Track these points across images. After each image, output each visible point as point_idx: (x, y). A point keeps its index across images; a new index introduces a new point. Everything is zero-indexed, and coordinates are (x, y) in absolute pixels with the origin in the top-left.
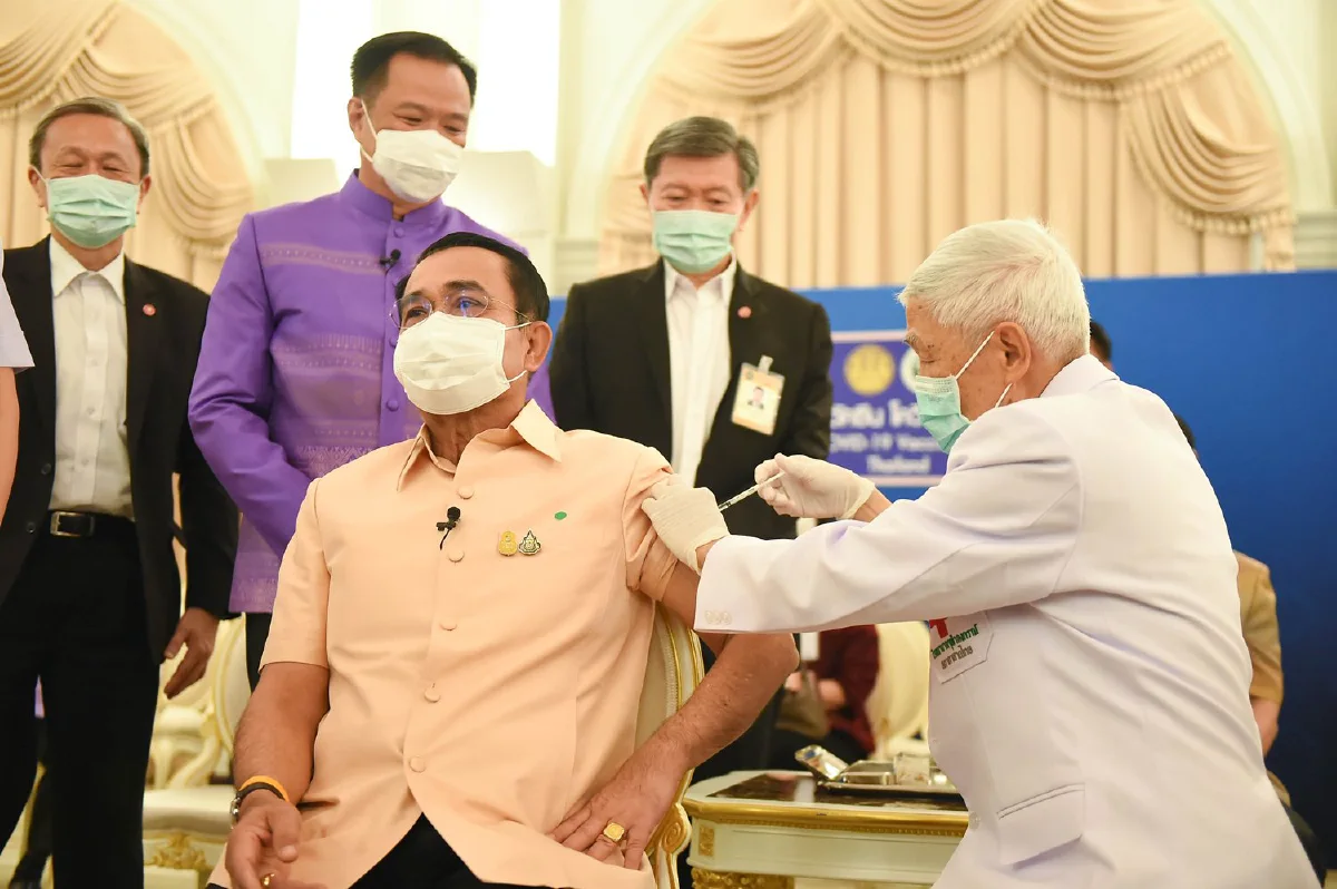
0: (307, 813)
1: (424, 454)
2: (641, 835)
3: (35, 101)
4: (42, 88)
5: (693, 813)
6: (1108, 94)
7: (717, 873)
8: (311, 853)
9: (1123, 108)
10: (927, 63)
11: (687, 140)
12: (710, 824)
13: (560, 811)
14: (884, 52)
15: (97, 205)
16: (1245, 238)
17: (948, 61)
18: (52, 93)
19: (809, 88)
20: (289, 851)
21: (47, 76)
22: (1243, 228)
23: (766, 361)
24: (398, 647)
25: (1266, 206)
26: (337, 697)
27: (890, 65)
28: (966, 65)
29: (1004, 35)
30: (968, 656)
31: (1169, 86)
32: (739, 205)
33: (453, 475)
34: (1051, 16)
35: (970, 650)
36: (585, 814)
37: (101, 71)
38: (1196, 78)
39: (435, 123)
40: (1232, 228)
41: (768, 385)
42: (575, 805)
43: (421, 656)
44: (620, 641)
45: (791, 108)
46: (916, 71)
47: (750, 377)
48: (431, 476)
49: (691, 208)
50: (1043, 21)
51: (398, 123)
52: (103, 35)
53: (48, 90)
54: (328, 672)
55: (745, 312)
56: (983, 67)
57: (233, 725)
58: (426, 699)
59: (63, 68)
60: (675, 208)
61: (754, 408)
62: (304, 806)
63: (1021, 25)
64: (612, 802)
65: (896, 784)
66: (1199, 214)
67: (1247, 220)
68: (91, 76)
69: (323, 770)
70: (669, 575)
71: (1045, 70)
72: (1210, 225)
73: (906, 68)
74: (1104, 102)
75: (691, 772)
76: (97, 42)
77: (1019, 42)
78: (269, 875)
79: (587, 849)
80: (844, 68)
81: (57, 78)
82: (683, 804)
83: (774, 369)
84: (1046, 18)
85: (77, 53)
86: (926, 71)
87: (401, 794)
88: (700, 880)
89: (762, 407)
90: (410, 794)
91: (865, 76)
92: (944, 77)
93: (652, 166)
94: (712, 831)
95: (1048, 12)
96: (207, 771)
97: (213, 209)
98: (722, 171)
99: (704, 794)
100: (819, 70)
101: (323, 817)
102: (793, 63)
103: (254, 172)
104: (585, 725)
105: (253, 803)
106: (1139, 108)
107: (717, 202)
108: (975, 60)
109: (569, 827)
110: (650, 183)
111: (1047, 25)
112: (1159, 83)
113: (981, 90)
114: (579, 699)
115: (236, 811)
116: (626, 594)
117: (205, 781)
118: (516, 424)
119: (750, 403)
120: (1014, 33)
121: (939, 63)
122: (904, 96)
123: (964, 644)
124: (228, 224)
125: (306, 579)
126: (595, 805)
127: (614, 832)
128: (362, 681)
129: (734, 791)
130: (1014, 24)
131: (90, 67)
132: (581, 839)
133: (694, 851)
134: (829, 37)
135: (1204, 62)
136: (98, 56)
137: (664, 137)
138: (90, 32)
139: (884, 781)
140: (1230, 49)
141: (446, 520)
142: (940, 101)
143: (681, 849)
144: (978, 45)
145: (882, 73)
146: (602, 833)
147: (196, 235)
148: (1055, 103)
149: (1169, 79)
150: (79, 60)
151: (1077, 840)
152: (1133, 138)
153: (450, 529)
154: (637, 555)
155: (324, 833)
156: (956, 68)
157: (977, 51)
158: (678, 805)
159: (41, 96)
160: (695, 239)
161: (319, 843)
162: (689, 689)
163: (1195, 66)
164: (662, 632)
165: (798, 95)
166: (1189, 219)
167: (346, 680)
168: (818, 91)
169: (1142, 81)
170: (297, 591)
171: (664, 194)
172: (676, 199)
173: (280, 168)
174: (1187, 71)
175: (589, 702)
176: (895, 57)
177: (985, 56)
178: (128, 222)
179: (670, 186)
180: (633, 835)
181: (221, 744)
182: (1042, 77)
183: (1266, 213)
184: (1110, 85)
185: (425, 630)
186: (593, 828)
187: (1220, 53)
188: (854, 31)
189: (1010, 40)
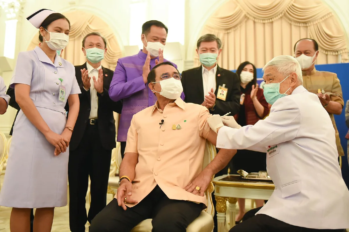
0: (134, 184)
1: (156, 108)
2: (203, 189)
3: (78, 36)
4: (79, 34)
5: (215, 184)
6: (305, 25)
7: (220, 197)
8: (135, 192)
9: (309, 28)
10: (265, 20)
11: (206, 38)
12: (218, 186)
13: (186, 184)
14: (255, 18)
15: (96, 54)
16: (337, 56)
17: (269, 19)
18: (81, 34)
19: (238, 27)
20: (130, 194)
21: (80, 31)
22: (336, 53)
23: (224, 85)
24: (152, 149)
25: (342, 48)
26: (140, 159)
27: (256, 20)
28: (273, 20)
29: (281, 13)
30: (275, 152)
31: (319, 23)
32: (217, 51)
33: (162, 113)
34: (292, 8)
35: (275, 151)
36: (191, 185)
37: (91, 29)
38: (325, 20)
39: (159, 40)
40: (334, 54)
41: (225, 90)
42: (189, 182)
43: (157, 151)
44: (199, 147)
45: (234, 31)
46: (262, 22)
47: (221, 88)
48: (158, 113)
49: (207, 52)
50: (290, 9)
51: (153, 40)
52: (91, 22)
53: (80, 34)
54: (138, 155)
55: (219, 75)
56: (277, 20)
57: (119, 164)
58: (158, 160)
59: (83, 29)
60: (204, 53)
61: (222, 95)
62: (133, 182)
63: (285, 11)
64: (197, 182)
65: (259, 178)
66: (326, 51)
67: (338, 52)
68: (89, 30)
69: (137, 175)
70: (208, 133)
71: (291, 21)
72: (329, 53)
73: (260, 21)
74: (304, 27)
75: (214, 175)
76: (90, 23)
77: (285, 14)
78: (126, 197)
79: (192, 192)
80: (246, 22)
81: (82, 31)
82: (213, 182)
83: (226, 87)
84: (291, 9)
85: (86, 26)
86: (264, 22)
87: (153, 180)
88: (217, 198)
89: (223, 95)
90: (155, 180)
91: (251, 24)
92: (268, 23)
93: (199, 45)
94: (219, 188)
95: (291, 7)
96: (114, 173)
97: (113, 57)
98: (214, 44)
99: (217, 180)
100: (241, 22)
101: (137, 184)
102: (235, 21)
103: (122, 49)
104: (191, 165)
105: (123, 182)
106: (312, 28)
107: (213, 51)
108: (275, 19)
109: (188, 187)
110: (198, 48)
111: (291, 10)
112: (317, 22)
113: (276, 25)
114: (190, 160)
115: (120, 183)
116: (199, 137)
117: (114, 176)
118: (175, 102)
119: (221, 94)
120: (284, 13)
121: (267, 20)
122: (259, 27)
123: (274, 149)
124: (116, 60)
125: (133, 135)
126: (194, 182)
127: (198, 188)
128: (145, 156)
129: (224, 179)
130: (284, 10)
131: (89, 29)
132: (191, 190)
133: (215, 192)
134: (243, 15)
135: (327, 17)
136: (90, 26)
137: (201, 38)
138: (89, 21)
139: (256, 177)
140: (333, 14)
141: (161, 122)
142: (267, 28)
143: (213, 191)
144: (276, 15)
145: (254, 22)
146: (195, 188)
147: (110, 62)
148: (293, 28)
149: (319, 21)
150: (87, 27)
151: (300, 192)
152: (311, 34)
153: (162, 124)
154: (201, 129)
155: (137, 188)
156: (271, 21)
157: (276, 17)
158: (212, 182)
159: (79, 35)
160: (209, 59)
161: (136, 190)
162: (213, 157)
163: (325, 18)
164: (207, 145)
165: (236, 28)
166: (324, 52)
167: (142, 156)
168: (240, 27)
169: (313, 22)
170: (131, 138)
171: (202, 50)
172: (204, 51)
173: (127, 48)
174: (323, 19)
175: (192, 161)
176: (257, 19)
177: (277, 18)
178: (102, 58)
179: (203, 48)
180: (202, 189)
181: (117, 168)
182: (290, 22)
183: (341, 50)
184: (306, 23)
185: (157, 145)
186: (193, 187)
187: (330, 15)
188: (248, 14)
189: (283, 14)
